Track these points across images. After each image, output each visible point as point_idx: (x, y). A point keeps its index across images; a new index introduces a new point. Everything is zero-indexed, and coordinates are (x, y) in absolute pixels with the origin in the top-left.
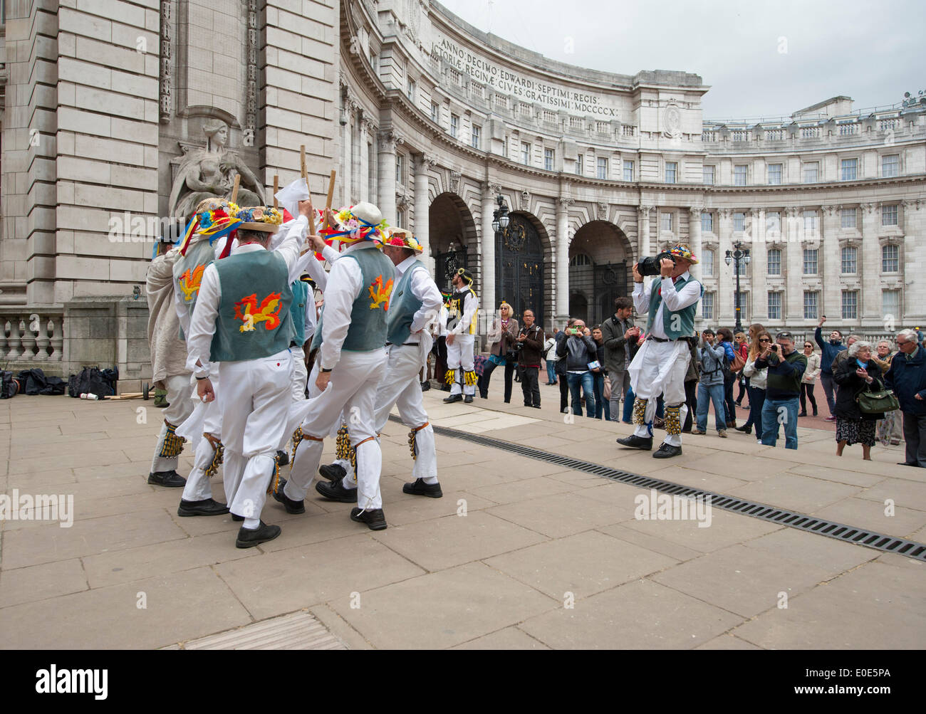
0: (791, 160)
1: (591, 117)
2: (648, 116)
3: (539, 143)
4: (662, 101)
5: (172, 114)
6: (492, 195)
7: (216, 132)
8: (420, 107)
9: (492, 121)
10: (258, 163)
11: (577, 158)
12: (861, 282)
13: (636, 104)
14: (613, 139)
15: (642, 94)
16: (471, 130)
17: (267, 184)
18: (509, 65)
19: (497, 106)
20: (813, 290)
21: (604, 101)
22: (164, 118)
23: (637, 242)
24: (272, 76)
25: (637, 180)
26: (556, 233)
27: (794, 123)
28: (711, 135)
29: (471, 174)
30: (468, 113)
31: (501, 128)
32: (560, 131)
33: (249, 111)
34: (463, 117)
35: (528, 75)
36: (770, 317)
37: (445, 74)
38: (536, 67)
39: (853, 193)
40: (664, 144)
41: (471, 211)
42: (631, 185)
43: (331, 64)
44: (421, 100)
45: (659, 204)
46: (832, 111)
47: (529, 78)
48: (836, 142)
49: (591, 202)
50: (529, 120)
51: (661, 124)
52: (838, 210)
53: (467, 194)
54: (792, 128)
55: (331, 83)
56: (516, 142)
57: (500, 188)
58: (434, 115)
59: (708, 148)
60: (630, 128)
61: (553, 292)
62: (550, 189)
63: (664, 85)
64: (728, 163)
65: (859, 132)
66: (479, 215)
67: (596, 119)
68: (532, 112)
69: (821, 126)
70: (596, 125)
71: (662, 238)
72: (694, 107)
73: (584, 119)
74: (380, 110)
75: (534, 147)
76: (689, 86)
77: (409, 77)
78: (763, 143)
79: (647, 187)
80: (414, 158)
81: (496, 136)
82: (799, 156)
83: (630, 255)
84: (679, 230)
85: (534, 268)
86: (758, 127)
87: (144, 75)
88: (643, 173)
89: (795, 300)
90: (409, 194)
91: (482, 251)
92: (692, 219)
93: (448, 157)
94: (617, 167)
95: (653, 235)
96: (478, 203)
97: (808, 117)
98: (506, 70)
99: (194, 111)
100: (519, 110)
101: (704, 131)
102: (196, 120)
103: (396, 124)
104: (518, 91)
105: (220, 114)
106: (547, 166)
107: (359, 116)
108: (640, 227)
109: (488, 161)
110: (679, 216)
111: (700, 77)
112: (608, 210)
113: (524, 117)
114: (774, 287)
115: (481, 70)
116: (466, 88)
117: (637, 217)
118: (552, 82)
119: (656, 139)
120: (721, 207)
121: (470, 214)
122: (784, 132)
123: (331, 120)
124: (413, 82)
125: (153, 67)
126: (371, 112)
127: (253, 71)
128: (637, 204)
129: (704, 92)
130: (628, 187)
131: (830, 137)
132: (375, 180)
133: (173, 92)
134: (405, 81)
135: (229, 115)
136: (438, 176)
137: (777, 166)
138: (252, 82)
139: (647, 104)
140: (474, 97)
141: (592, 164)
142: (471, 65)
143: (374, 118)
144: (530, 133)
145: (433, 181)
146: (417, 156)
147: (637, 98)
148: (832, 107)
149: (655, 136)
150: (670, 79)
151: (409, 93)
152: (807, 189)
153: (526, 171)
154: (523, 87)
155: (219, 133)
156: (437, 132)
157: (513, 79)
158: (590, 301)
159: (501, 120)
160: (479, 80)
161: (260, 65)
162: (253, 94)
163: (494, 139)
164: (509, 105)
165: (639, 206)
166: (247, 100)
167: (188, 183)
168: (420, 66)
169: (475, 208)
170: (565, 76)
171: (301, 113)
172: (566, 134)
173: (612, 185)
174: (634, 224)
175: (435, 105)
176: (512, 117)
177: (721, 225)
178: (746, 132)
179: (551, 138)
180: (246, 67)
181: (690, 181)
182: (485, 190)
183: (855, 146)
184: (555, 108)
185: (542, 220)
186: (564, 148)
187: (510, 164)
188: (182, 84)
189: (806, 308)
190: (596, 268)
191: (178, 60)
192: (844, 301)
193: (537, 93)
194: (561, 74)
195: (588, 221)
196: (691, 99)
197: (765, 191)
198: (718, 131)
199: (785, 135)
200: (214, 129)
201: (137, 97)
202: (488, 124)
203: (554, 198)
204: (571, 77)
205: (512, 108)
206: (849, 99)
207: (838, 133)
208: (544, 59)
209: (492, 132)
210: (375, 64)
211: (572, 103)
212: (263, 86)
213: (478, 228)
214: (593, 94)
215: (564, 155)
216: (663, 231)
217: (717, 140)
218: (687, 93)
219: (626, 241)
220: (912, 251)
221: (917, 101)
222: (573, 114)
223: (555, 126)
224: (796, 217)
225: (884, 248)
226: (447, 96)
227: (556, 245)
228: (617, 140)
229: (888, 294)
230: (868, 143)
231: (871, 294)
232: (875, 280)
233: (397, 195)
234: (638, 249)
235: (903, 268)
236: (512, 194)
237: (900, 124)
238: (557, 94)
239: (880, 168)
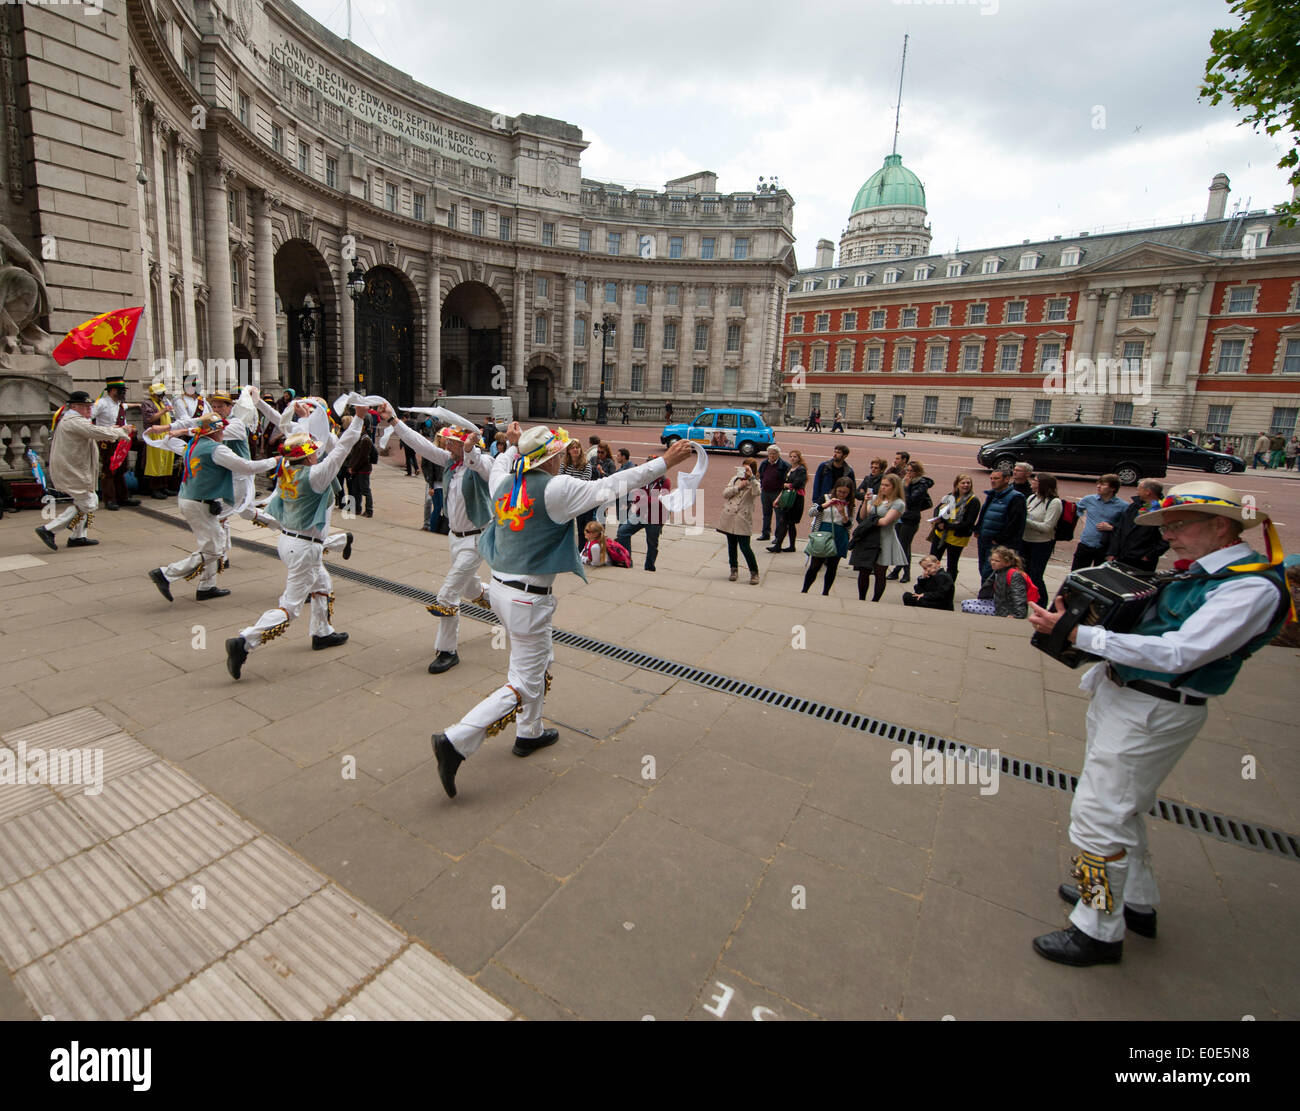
1: (466, 161)
2: (527, 169)
3: (407, 186)
4: (542, 152)
6: (352, 245)
8: (256, 130)
9: (351, 155)
11: (449, 209)
12: (709, 359)
13: (515, 152)
14: (489, 190)
15: (522, 141)
16: (325, 164)
18: (370, 84)
19: (355, 135)
20: (670, 364)
21: (481, 144)
23: (512, 306)
25: (513, 239)
26: (427, 293)
27: (665, 194)
28: (589, 197)
29: (325, 217)
30: (321, 141)
31: (361, 165)
32: (432, 174)
34: (314, 147)
35: (395, 100)
36: (632, 390)
37: (290, 90)
38: (403, 92)
39: (709, 272)
40: (544, 202)
41: (328, 262)
42: (508, 245)
44: (257, 121)
45: (536, 268)
46: (698, 186)
47: (395, 104)
48: (699, 218)
49: (466, 261)
50: (395, 156)
51: (539, 178)
52: (697, 287)
53: (320, 239)
54: (663, 199)
56: (381, 183)
57: (362, 237)
58: (276, 143)
59: (585, 210)
60: (509, 179)
61: (424, 358)
62: (418, 242)
63: (545, 134)
64: (604, 229)
65: (720, 211)
66: (335, 268)
67: (472, 163)
68: (399, 147)
69: (688, 200)
70: (472, 172)
71: (537, 305)
72: (574, 163)
73: (459, 162)
75: (401, 191)
76: (569, 140)
77: (242, 94)
78: (637, 211)
79: (523, 248)
80: (252, 194)
81: (356, 174)
82: (667, 230)
83: (505, 321)
84: (553, 297)
85: (402, 330)
86: (633, 194)
88: (520, 232)
89: (654, 373)
90: (246, 240)
91: (342, 310)
92: (567, 286)
93: (295, 194)
94: (493, 222)
95: (528, 300)
96: (334, 251)
97: (679, 190)
98: (367, 90)
100: (384, 143)
101: (583, 192)
103: (225, 151)
104: (382, 119)
106: (416, 214)
107: (173, 139)
108: (515, 291)
109: (345, 203)
110: (556, 282)
111: (580, 131)
112: (483, 270)
113: (389, 153)
114: (638, 360)
115: (336, 86)
116: (317, 109)
117: (513, 280)
118: (422, 112)
119: (534, 195)
120: (595, 275)
122: (656, 202)
123: (124, 182)
124: (247, 97)
126: (190, 135)
127: (14, 114)
128: (513, 266)
129: (584, 148)
130: (504, 246)
131: (695, 213)
132: (201, 221)
134: (235, 98)
136: (284, 218)
138: (12, 129)
139: (526, 154)
140: (327, 122)
141: (466, 217)
142: (323, 78)
143: (194, 143)
144: (397, 173)
145: (279, 224)
146: (256, 192)
147: (516, 145)
148: (700, 182)
149: (534, 191)
150: (551, 128)
151: (242, 112)
152: (672, 264)
153: (392, 219)
154: (388, 115)
156: (281, 164)
157: (376, 104)
158: (464, 367)
159: (362, 156)
160: (333, 100)
161: (22, 106)
163: (353, 177)
164: (371, 136)
165: (515, 268)
168: (255, 78)
169: (332, 259)
170: (437, 107)
171: (83, 172)
172: (439, 179)
173: (487, 243)
174: (509, 287)
175: (277, 129)
176: (375, 151)
177: (594, 295)
178: (622, 197)
179: (422, 182)
180: (2, 107)
181: (566, 244)
182: (343, 237)
183: (715, 225)
184: (427, 145)
185: (411, 277)
186: (435, 195)
187: (373, 210)
189: (663, 382)
190: (472, 332)
192: (695, 376)
193: (406, 124)
194: (434, 105)
195: (462, 281)
196: (572, 156)
197: (635, 262)
198: (596, 194)
199: (657, 205)
202: (346, 158)
203: (424, 253)
204: (445, 110)
205: (375, 140)
206: (714, 176)
207: (702, 210)
210: (192, 68)
211: (445, 141)
213: (335, 283)
214: (469, 134)
215: (435, 203)
216: (539, 298)
217: (594, 203)
218: (565, 147)
219: (500, 306)
220: (751, 332)
221: (769, 186)
222: (446, 155)
223: (426, 168)
224: (662, 293)
225: (730, 328)
226: (293, 118)
227: (427, 305)
228: (494, 192)
229: (729, 372)
230: (726, 223)
231: (716, 371)
232: (720, 357)
233: (231, 241)
234: (513, 315)
235: (742, 347)
236: (377, 246)
237: (752, 208)
238: (427, 126)
239: (733, 250)
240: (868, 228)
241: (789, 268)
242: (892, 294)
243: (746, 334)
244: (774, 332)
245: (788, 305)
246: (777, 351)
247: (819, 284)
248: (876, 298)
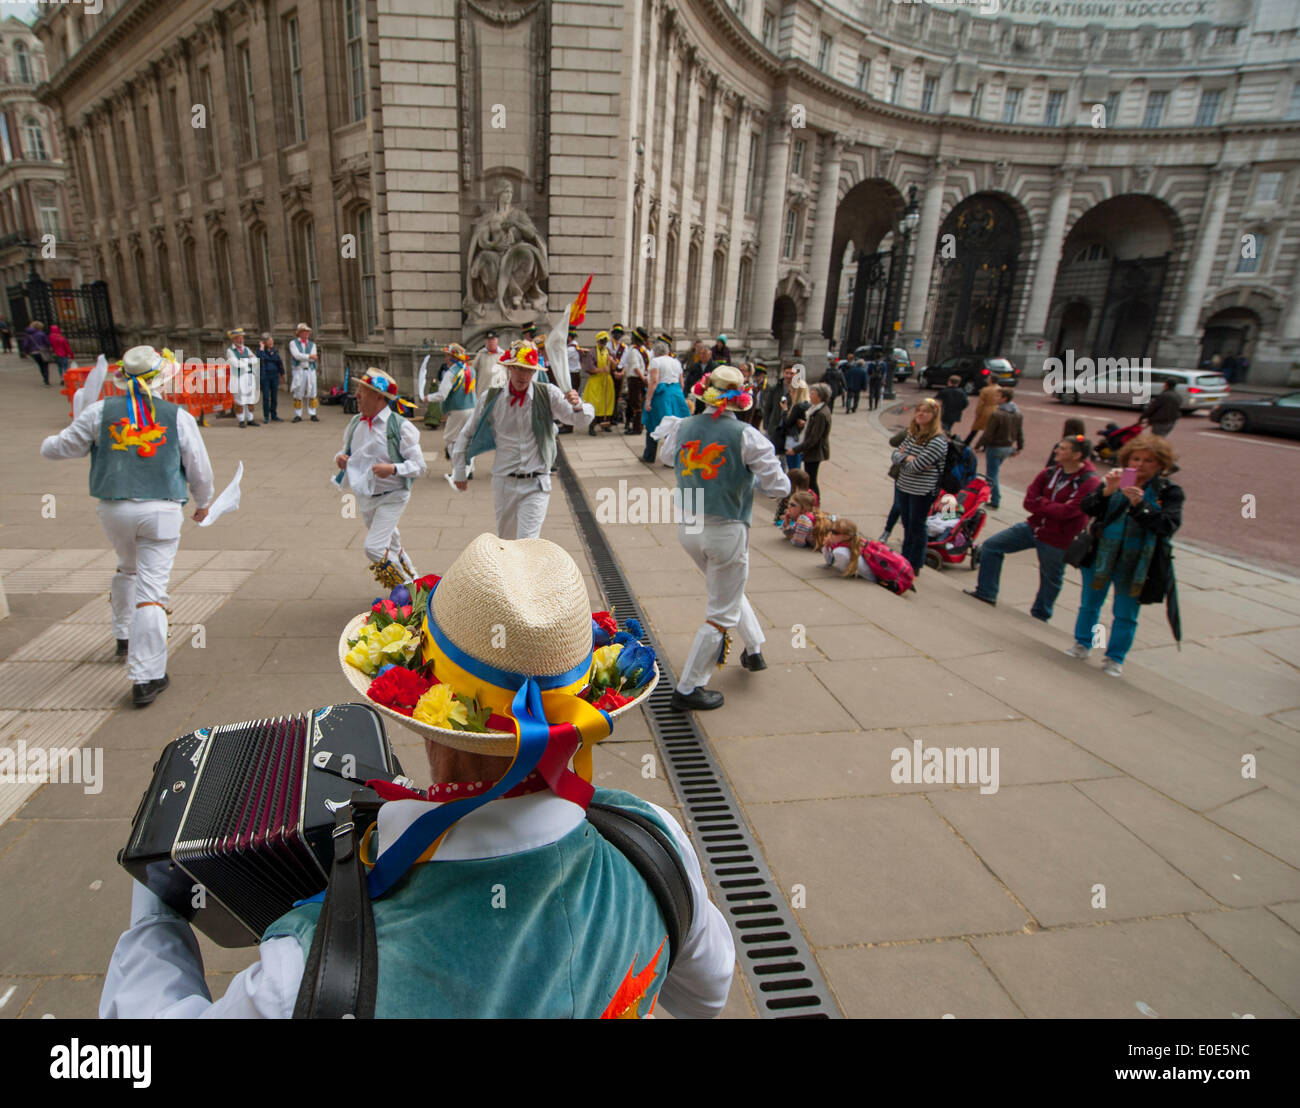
3: (1039, 84)
6: (943, 173)
8: (837, 69)
9: (959, 65)
16: (921, 85)
19: (970, 41)
25: (1222, 121)
26: (1045, 219)
29: (912, 148)
30: (920, 61)
31: (970, 74)
34: (910, 69)
42: (1208, 131)
49: (1122, 167)
53: (903, 176)
56: (998, 90)
57: (958, 162)
58: (861, 80)
61: (1024, 302)
62: (1044, 154)
74: (772, 89)
75: (1029, 93)
77: (822, 33)
80: (821, 140)
81: (961, 88)
83: (1180, 245)
85: (1000, 270)
88: (1238, 108)
90: (808, 189)
93: (877, 129)
94: (1186, 103)
103: (793, 102)
106: (1048, 118)
108: (1208, 199)
109: (943, 125)
112: (1152, 176)
116: (922, 23)
117: (1207, 183)
124: (830, 38)
128: (1214, 161)
130: (1201, 134)
132: (760, 179)
134: (815, 42)
136: (857, 159)
140: (933, 35)
143: (762, 102)
145: (851, 167)
146: (827, 138)
151: (822, 61)
153: (1007, 132)
158: (1096, 312)
159: (976, 61)
163: (957, 92)
164: (994, 34)
165: (1215, 165)
167: (480, 243)
173: (1168, 136)
175: (864, 63)
182: (932, 167)
185: (1025, 202)
187: (981, 126)
190: (1118, 264)
195: (1109, 196)
202: (951, 70)
203: (1054, 167)
209: (955, 82)
219: (1176, 223)
226: (885, 44)
227: (1042, 235)
233: (790, 193)
234: (1197, 236)
236: (978, 169)
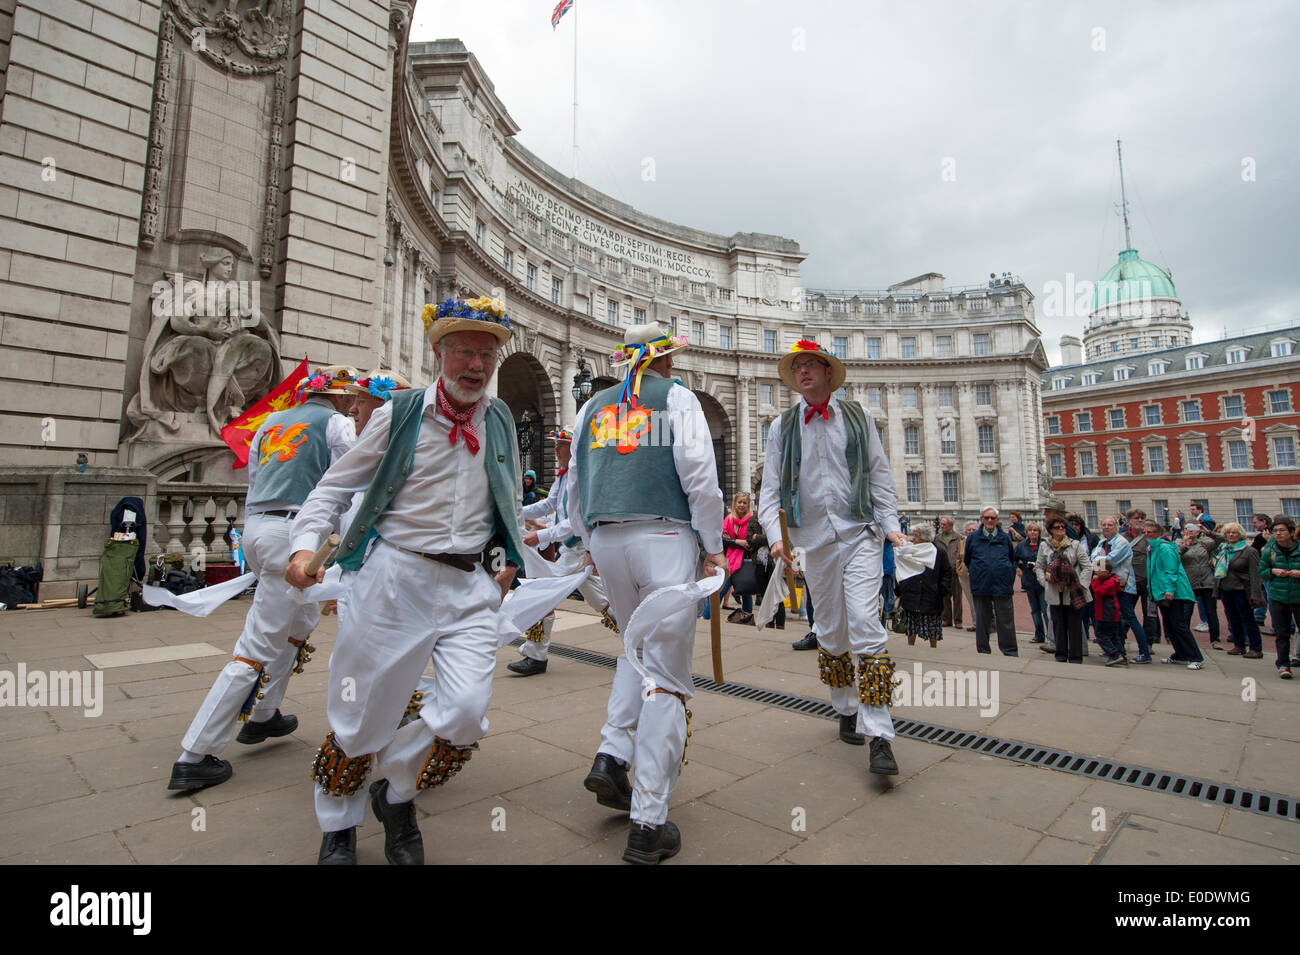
0: (889, 335)
1: (685, 278)
2: (746, 280)
3: (628, 302)
4: (759, 265)
5: (158, 237)
6: (574, 358)
7: (216, 263)
8: (490, 252)
9: (575, 274)
10: (274, 304)
11: (670, 321)
12: (960, 463)
13: (733, 267)
14: (708, 303)
15: (739, 257)
16: (550, 283)
17: (283, 330)
18: (594, 214)
20: (915, 471)
21: (699, 262)
22: (146, 241)
23: (735, 415)
24: (297, 202)
25: (734, 348)
27: (890, 297)
28: (810, 304)
29: (549, 332)
30: (548, 264)
32: (652, 290)
33: (265, 241)
34: (541, 270)
35: (617, 227)
37: (522, 219)
38: (625, 219)
39: (949, 371)
40: (764, 311)
41: (549, 375)
42: (729, 353)
43: (376, 194)
44: (492, 245)
45: (759, 375)
46: (925, 287)
47: (617, 231)
48: (930, 318)
49: (685, 371)
50: (616, 275)
51: (759, 289)
52: (935, 387)
53: (545, 355)
54: (889, 302)
55: (375, 216)
56: (602, 300)
58: (507, 264)
59: (807, 317)
60: (727, 292)
63: (758, 248)
64: (828, 334)
65: (951, 310)
66: (558, 380)
67: (691, 279)
68: (620, 268)
69: (915, 301)
70: (691, 287)
71: (762, 412)
72: (792, 274)
73: (678, 279)
74: (441, 253)
75: (622, 306)
76: (787, 252)
77: (478, 219)
78: (861, 315)
79: (745, 356)
81: (580, 292)
82: (896, 331)
83: (728, 430)
84: (779, 403)
86: (856, 299)
87: (122, 187)
91: (561, 422)
93: (522, 312)
94: (714, 333)
95: (753, 408)
96: (558, 366)
97: (905, 292)
98: (591, 220)
99: (188, 236)
100: (606, 265)
102: (191, 246)
103: (461, 270)
104: (605, 244)
105: (225, 242)
107: (414, 257)
108: (738, 399)
109: (569, 319)
110: (779, 389)
111: (797, 244)
112: (704, 379)
113: (611, 273)
115: (563, 217)
116: (546, 236)
117: (735, 388)
118: (643, 237)
119: (754, 305)
121: (548, 379)
122: (881, 305)
123: (372, 259)
124: (483, 224)
125: (136, 177)
126: (430, 255)
127: (274, 194)
128: (735, 374)
129: (803, 259)
130: (725, 355)
131: (925, 313)
133: (161, 211)
134: (473, 223)
135: (237, 243)
137: (875, 340)
138: (271, 207)
139: (744, 268)
140: (555, 247)
141: (686, 328)
142: (552, 211)
143: (433, 262)
144: (618, 290)
147: (733, 261)
148: (925, 283)
149: (753, 302)
150: (767, 242)
151: (478, 237)
152: (905, 365)
153: (613, 332)
154: (610, 240)
155: (221, 265)
156: (511, 283)
157: (599, 231)
159: (586, 275)
160: (561, 228)
161: (283, 187)
162: (272, 221)
163: (577, 294)
164: (594, 258)
165: (736, 376)
166: (264, 227)
167: (174, 324)
168: (492, 208)
169: (554, 372)
170: (657, 231)
171: (334, 248)
172: (658, 294)
173: (708, 353)
174: (732, 396)
175: (508, 252)
176: (597, 271)
178: (845, 303)
179: (642, 298)
180: (264, 189)
182: (565, 351)
183: (949, 324)
184: (647, 265)
186: (656, 309)
187: (595, 324)
188: (175, 202)
189: (909, 490)
191: (172, 172)
192: (945, 482)
193: (627, 248)
194: (652, 229)
196: (789, 266)
197: (864, 365)
198: (817, 301)
199: (882, 308)
200: (215, 259)
201: (109, 213)
202: (570, 277)
204: (664, 233)
205: (598, 261)
206: (940, 276)
207: (932, 310)
208: (634, 212)
209: (575, 287)
210: (437, 200)
211: (665, 261)
212: (286, 213)
213: (557, 395)
214: (687, 253)
216: (764, 405)
217: (815, 309)
218: (784, 259)
219: (724, 415)
220: (1006, 432)
221: (1002, 282)
222: (666, 273)
223: (647, 285)
224: (897, 394)
225: (980, 428)
226: (523, 243)
228: (715, 303)
229: (986, 477)
230: (960, 321)
231: (971, 477)
232: (974, 461)
234: (737, 424)
235: (998, 449)
236: (597, 357)
237: (988, 304)
238: (647, 250)
239: (972, 347)
240: (1115, 323)
241: (1039, 363)
242: (1163, 386)
243: (1000, 434)
244: (1033, 431)
245: (1045, 405)
246: (1039, 452)
247: (1070, 381)
248: (1144, 392)
